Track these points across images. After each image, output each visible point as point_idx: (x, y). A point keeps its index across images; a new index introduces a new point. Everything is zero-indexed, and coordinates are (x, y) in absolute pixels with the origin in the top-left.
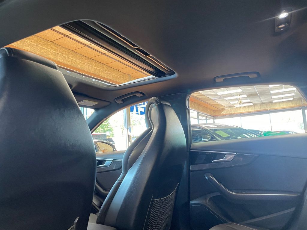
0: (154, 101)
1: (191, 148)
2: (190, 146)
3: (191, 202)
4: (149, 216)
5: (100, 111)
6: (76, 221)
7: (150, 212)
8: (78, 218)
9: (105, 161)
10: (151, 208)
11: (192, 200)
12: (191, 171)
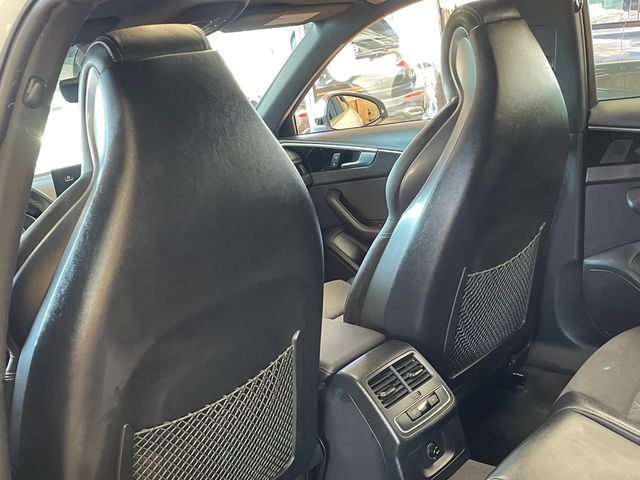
0: (463, 19)
1: (590, 121)
2: (589, 114)
3: (587, 261)
4: (459, 307)
5: (329, 25)
6: (296, 337)
7: (460, 301)
8: (298, 332)
9: (359, 152)
10: (462, 293)
11: (589, 256)
12: (590, 183)
